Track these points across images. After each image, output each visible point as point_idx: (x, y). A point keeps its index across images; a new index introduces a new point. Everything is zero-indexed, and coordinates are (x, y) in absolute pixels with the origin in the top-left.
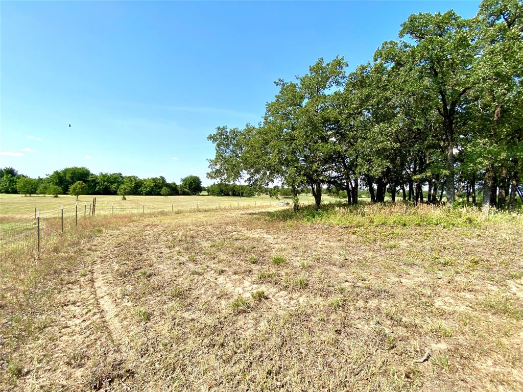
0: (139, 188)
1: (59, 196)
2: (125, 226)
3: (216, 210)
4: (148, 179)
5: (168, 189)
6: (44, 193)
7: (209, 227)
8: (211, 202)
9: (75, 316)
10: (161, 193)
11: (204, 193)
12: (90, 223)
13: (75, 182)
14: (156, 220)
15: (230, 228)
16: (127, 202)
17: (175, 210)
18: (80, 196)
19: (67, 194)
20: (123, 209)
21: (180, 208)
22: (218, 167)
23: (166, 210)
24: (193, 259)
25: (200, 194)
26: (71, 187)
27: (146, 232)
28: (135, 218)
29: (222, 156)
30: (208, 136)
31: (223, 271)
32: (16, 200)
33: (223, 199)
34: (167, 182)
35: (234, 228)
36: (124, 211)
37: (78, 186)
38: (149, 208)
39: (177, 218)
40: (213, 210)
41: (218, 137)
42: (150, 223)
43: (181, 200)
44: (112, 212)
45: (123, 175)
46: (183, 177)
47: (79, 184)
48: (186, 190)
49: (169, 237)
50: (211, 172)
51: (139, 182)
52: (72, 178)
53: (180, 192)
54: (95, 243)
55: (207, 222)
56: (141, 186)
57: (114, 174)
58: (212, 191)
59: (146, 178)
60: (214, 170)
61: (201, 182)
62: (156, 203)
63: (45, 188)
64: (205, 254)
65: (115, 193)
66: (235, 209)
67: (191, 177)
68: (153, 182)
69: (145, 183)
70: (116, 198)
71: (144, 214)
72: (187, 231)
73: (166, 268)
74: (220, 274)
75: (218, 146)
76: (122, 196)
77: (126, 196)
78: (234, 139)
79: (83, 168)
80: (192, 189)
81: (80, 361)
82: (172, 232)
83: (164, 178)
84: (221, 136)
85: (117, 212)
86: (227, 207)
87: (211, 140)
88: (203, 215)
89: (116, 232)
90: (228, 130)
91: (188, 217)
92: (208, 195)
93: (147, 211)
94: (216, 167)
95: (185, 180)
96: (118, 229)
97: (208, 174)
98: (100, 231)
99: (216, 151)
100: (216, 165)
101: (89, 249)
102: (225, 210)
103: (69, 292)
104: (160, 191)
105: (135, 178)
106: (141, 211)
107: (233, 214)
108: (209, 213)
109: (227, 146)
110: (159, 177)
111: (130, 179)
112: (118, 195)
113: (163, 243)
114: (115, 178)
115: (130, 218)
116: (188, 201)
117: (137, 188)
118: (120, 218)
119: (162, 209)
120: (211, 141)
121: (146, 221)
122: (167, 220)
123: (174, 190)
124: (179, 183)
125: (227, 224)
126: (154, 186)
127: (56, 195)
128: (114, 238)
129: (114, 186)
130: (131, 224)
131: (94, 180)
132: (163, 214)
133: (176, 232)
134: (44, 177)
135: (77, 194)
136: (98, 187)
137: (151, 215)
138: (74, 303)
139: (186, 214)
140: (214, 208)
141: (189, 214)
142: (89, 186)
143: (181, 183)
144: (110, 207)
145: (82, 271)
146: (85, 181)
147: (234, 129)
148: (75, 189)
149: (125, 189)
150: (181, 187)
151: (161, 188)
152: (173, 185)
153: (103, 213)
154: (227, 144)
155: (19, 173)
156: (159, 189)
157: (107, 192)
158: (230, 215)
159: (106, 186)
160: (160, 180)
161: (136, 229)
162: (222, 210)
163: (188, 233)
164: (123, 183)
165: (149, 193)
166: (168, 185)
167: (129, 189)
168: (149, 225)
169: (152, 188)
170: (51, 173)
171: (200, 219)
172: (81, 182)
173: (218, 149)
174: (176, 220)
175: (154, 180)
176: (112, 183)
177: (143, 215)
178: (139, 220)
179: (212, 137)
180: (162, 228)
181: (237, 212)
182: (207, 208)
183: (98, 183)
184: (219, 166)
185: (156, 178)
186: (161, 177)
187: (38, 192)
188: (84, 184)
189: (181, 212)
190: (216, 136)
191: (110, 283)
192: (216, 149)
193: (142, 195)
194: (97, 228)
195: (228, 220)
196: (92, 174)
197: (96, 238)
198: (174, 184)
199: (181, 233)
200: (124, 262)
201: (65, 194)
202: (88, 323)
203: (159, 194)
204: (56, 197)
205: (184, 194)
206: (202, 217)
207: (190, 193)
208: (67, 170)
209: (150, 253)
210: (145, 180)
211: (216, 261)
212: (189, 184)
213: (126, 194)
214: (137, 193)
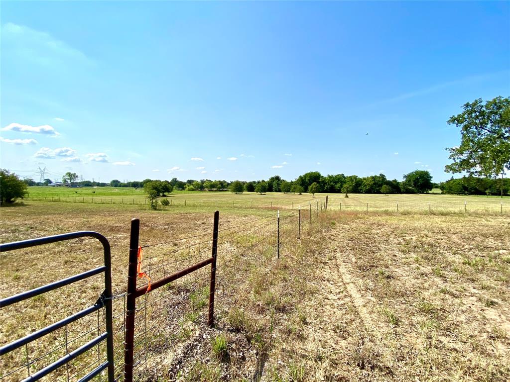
0: (359, 186)
1: (302, 193)
2: (353, 222)
3: (460, 214)
4: (368, 177)
5: (388, 187)
6: (294, 192)
7: (454, 236)
8: (449, 203)
9: (331, 292)
10: (382, 191)
11: (434, 190)
12: (326, 216)
13: (312, 183)
14: (382, 219)
15: (491, 242)
16: (350, 199)
17: (401, 210)
18: (315, 194)
19: (307, 192)
20: (347, 206)
21: (406, 208)
22: (464, 157)
23: (390, 209)
24: (440, 273)
25: (430, 192)
26: (310, 187)
27: (373, 230)
28: (360, 216)
29: (472, 141)
30: (449, 119)
31: (492, 303)
32: (280, 197)
33: (469, 200)
34: (388, 180)
35: (500, 244)
36: (348, 207)
37: (314, 186)
38: (371, 207)
39: (405, 220)
40: (455, 213)
41: (466, 116)
42: (376, 221)
43: (405, 199)
44: (339, 208)
45: (345, 176)
46: (407, 174)
47: (315, 184)
48: (410, 187)
49: (401, 240)
50: (453, 164)
51: (359, 181)
52: (309, 180)
53: (402, 190)
54: (332, 233)
55: (449, 230)
56: (360, 185)
57: (338, 175)
58: (449, 188)
59: (366, 177)
60: (458, 161)
61: (431, 177)
62: (377, 201)
63: (295, 188)
64: (456, 271)
65: (339, 191)
66: (496, 215)
67: (417, 173)
68: (372, 181)
69: (365, 181)
70: (340, 195)
71: (368, 212)
72: (423, 237)
73: (404, 274)
74: (489, 306)
75: (466, 128)
76: (345, 194)
77: (348, 194)
78: (496, 113)
79: (316, 172)
80: (418, 186)
81: (343, 334)
82: (404, 235)
83: (384, 176)
84: (471, 113)
85: (344, 208)
86: (479, 211)
87: (454, 123)
88: (440, 219)
89: (347, 227)
90: (484, 104)
91: (419, 220)
92: (442, 193)
93: (370, 209)
94: (461, 157)
95: (408, 177)
96: (347, 224)
97: (447, 167)
98: (334, 224)
99: (462, 136)
100: (462, 154)
101: (330, 238)
102: (476, 214)
103: (323, 270)
104: (380, 189)
105: (355, 177)
106: (365, 209)
107: (493, 222)
108: (448, 218)
109: (483, 125)
110: (378, 175)
111: (351, 179)
112: (341, 193)
113: (395, 245)
114: (339, 179)
115: (355, 215)
116: (414, 200)
117: (358, 186)
118: (347, 214)
119: (387, 209)
120: (455, 125)
121: (372, 219)
122: (394, 221)
123: (395, 188)
124: (401, 180)
125: (485, 236)
126: (374, 184)
127: (301, 192)
128: (346, 232)
129: (338, 185)
130: (358, 221)
131: (323, 181)
132: (387, 213)
133: (407, 235)
134: (294, 180)
135: (313, 192)
136: (326, 186)
137: (375, 213)
138: (328, 281)
139: (416, 216)
140: (457, 210)
141: (419, 216)
142: (320, 186)
143: (404, 180)
144: (338, 204)
145: (329, 255)
146: (318, 182)
147: (494, 100)
148: (312, 189)
149: (348, 188)
150: (404, 184)
151: (381, 185)
152: (394, 183)
153: (333, 208)
154: (481, 124)
155: (282, 179)
156: (378, 187)
157: (333, 190)
158: (486, 222)
159: (332, 186)
160: (379, 177)
161: (363, 226)
162: (470, 215)
163: (424, 239)
164: (345, 183)
165: (369, 192)
166: (389, 183)
167: (351, 187)
168: (375, 223)
169: (372, 186)
170: (298, 178)
171: (437, 225)
172: (316, 183)
173: (465, 132)
174: (404, 222)
175: (374, 178)
176: (336, 183)
177: (366, 213)
178: (364, 217)
179: (456, 119)
180: (389, 229)
181: (500, 219)
182: (444, 210)
183: (326, 183)
184: (466, 155)
185: (376, 176)
186: (381, 174)
187: (291, 191)
188: (318, 185)
189: (408, 213)
190: (462, 117)
191: (352, 273)
192: (462, 133)
193: (362, 193)
194: (332, 221)
195: (485, 230)
196: (322, 177)
197: (333, 230)
198: (395, 181)
199: (414, 238)
200: (360, 256)
201: (305, 192)
202: (342, 302)
203: (379, 192)
204: (301, 194)
205: (408, 192)
206: (438, 221)
207: (416, 191)
208: (306, 174)
209: (382, 253)
210: (364, 179)
211: (476, 284)
212: (414, 181)
213: (349, 192)
214: (357, 191)
